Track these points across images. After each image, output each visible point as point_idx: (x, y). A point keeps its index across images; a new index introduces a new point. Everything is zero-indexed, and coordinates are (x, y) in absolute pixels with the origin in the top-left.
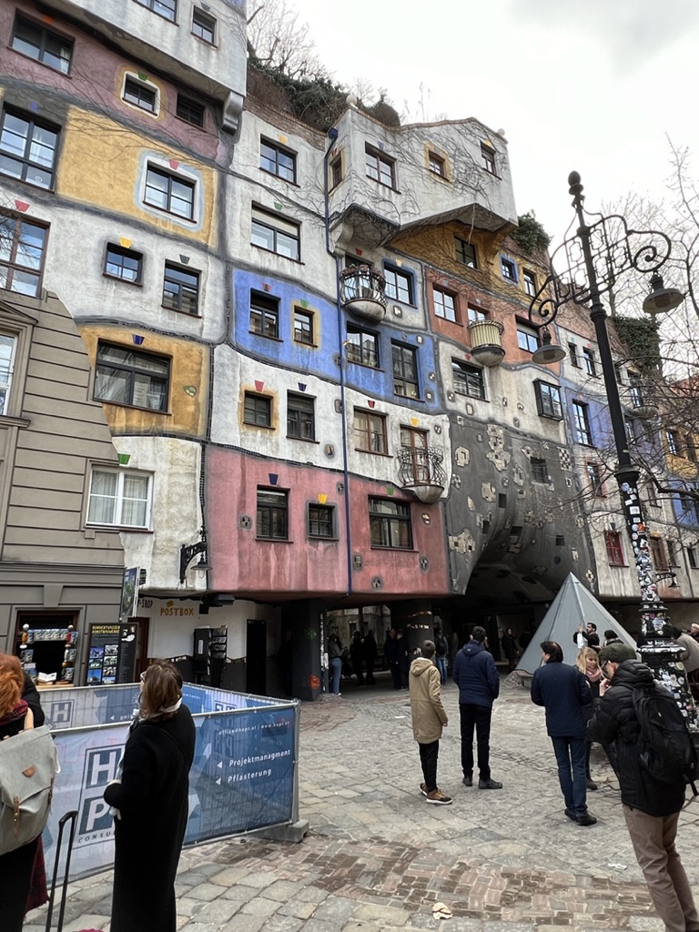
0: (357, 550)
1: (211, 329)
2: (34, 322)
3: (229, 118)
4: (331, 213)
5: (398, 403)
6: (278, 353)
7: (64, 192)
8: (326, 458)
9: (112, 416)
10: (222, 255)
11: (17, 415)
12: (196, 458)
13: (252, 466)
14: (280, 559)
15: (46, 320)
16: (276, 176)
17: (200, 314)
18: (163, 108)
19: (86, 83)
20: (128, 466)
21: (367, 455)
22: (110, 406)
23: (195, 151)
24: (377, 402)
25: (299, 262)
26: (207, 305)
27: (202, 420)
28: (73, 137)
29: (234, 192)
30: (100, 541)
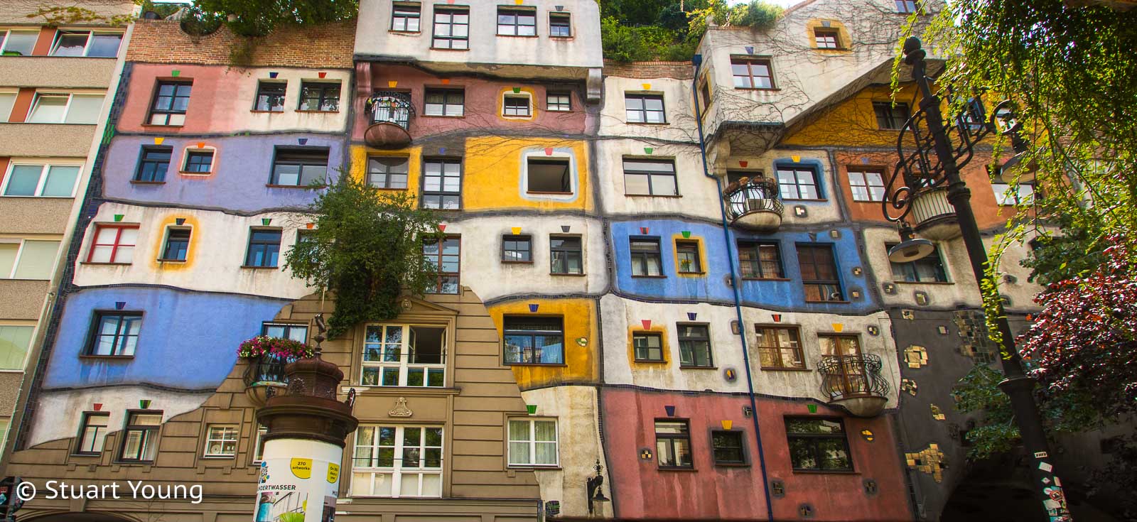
0: (776, 475)
1: (595, 283)
2: (456, 313)
3: (592, 92)
4: (705, 137)
5: (812, 309)
6: (663, 291)
7: (468, 207)
8: (727, 383)
9: (520, 375)
10: (600, 215)
11: (452, 386)
12: (592, 400)
13: (647, 401)
14: (685, 489)
15: (465, 309)
16: (645, 123)
17: (584, 273)
18: (536, 108)
19: (476, 116)
20: (536, 414)
21: (777, 373)
22: (517, 367)
23: (566, 132)
24: (783, 314)
25: (677, 195)
26: (588, 263)
27: (595, 366)
28: (470, 161)
29: (604, 154)
30: (520, 478)
